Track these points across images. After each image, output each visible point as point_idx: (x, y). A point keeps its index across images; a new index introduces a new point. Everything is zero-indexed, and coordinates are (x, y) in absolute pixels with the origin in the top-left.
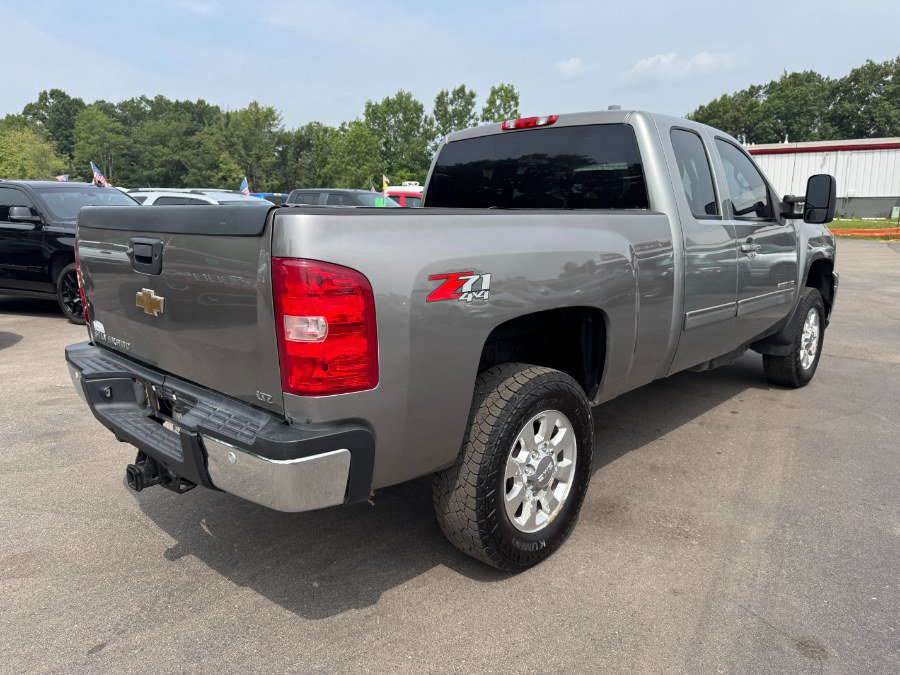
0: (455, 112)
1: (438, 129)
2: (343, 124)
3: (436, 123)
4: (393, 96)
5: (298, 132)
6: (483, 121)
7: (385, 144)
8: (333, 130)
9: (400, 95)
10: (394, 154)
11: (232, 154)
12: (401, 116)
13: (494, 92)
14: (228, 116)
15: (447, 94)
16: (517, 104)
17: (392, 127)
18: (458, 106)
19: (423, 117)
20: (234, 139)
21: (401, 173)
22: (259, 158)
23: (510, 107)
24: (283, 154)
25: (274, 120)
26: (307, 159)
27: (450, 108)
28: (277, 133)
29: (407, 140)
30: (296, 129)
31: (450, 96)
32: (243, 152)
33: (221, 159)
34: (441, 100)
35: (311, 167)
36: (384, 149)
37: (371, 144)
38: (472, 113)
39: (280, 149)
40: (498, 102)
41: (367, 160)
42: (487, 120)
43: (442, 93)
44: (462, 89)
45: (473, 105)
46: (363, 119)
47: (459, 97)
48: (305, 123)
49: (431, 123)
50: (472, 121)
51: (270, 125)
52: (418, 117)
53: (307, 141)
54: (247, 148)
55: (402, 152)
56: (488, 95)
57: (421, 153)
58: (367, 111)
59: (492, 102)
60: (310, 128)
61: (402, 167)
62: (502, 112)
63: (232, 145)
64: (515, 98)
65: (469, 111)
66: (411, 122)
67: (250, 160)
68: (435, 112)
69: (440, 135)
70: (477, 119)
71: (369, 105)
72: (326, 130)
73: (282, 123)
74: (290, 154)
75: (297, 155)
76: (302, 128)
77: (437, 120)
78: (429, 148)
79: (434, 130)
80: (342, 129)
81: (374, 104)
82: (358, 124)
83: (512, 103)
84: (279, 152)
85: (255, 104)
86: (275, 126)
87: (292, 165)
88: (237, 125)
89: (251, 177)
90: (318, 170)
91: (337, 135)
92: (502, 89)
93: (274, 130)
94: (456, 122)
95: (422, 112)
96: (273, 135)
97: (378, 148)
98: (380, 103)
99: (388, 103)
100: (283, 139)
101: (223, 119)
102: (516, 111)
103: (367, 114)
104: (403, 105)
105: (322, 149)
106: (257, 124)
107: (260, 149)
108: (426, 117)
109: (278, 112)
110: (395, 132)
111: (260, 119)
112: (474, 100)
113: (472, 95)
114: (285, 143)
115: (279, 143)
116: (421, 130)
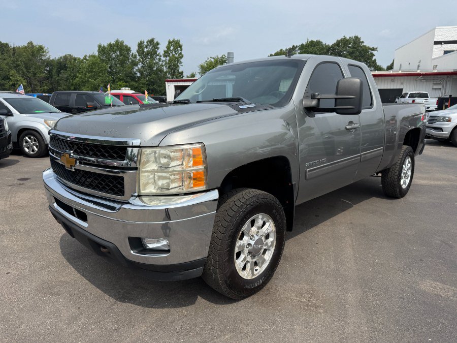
0: (148, 52)
1: (139, 60)
2: (86, 56)
3: (138, 57)
4: (113, 42)
5: (59, 59)
6: (164, 57)
7: (110, 67)
8: (79, 59)
9: (117, 42)
10: (115, 73)
11: (18, 71)
12: (118, 53)
13: (170, 42)
14: (14, 49)
15: (144, 42)
16: (181, 50)
17: (114, 58)
18: (150, 48)
19: (131, 54)
20: (19, 63)
21: (120, 83)
22: (35, 74)
23: (178, 51)
24: (50, 72)
25: (43, 52)
26: (64, 75)
27: (146, 50)
28: (46, 60)
29: (122, 66)
30: (57, 58)
31: (145, 43)
32: (25, 70)
33: (11, 74)
34: (140, 45)
35: (67, 79)
36: (109, 70)
37: (101, 67)
38: (158, 53)
39: (48, 69)
40: (172, 48)
41: (100, 76)
42: (166, 56)
43: (141, 42)
44: (152, 40)
45: (158, 48)
46: (97, 54)
47: (151, 45)
48: (62, 55)
49: (135, 57)
50: (158, 57)
52: (128, 54)
53: (65, 64)
54: (26, 68)
55: (120, 72)
56: (167, 43)
57: (131, 73)
58: (99, 49)
59: (168, 48)
60: (65, 57)
61: (120, 80)
62: (174, 53)
63: (18, 66)
64: (180, 47)
65: (157, 51)
66: (124, 56)
67: (30, 75)
68: (137, 51)
69: (140, 63)
70: (161, 56)
71: (100, 46)
72: (75, 59)
73: (49, 54)
74: (54, 72)
75: (59, 72)
76: (61, 58)
77: (139, 55)
78: (135, 70)
79: (137, 61)
80: (85, 58)
81: (102, 46)
82: (94, 56)
83: (179, 49)
84: (47, 70)
85: (31, 43)
86: (45, 56)
87: (56, 78)
88: (20, 55)
89: (30, 84)
90: (71, 81)
91: (82, 62)
92: (173, 41)
93: (44, 58)
94: (149, 57)
95: (130, 51)
96: (43, 61)
97: (106, 69)
98: (106, 45)
99: (110, 45)
100: (49, 63)
101: (11, 51)
102: (181, 53)
103: (99, 51)
104: (119, 47)
105: (73, 69)
106: (33, 54)
107: (35, 68)
108: (133, 54)
109: (46, 48)
110: (115, 61)
111: (34, 52)
112: (159, 46)
113: (158, 44)
114: (51, 65)
115: (47, 66)
116: (130, 61)
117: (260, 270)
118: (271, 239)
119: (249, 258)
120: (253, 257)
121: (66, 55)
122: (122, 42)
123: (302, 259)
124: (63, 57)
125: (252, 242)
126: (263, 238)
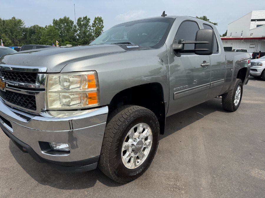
0: (84, 24)
1: (78, 29)
2: (46, 26)
3: (77, 27)
4: (62, 18)
5: (30, 28)
6: (92, 27)
7: (60, 33)
8: (43, 28)
9: (65, 18)
10: (64, 36)
11: (6, 35)
12: (66, 24)
13: (96, 19)
14: (4, 21)
15: (81, 18)
16: (103, 23)
17: (63, 28)
18: (85, 22)
19: (73, 25)
20: (7, 29)
21: (67, 42)
22: (16, 36)
23: (101, 24)
24: (25, 35)
25: (21, 23)
26: (34, 37)
27: (82, 23)
28: (23, 28)
29: (68, 32)
30: (30, 27)
31: (82, 19)
32: (10, 34)
33: (2, 36)
34: (79, 20)
35: (36, 39)
36: (60, 34)
37: (55, 33)
38: (89, 25)
39: (24, 33)
40: (97, 22)
41: (54, 38)
42: (94, 27)
44: (86, 17)
45: (89, 22)
46: (52, 25)
47: (85, 19)
48: (33, 25)
50: (89, 27)
51: (20, 25)
52: (72, 25)
53: (34, 31)
54: (11, 32)
55: (66, 36)
56: (94, 19)
57: (73, 36)
58: (54, 22)
59: (95, 22)
60: (34, 27)
61: (66, 40)
62: (98, 25)
63: (6, 31)
64: (102, 21)
65: (88, 24)
66: (69, 26)
67: (13, 37)
68: (77, 24)
69: (79, 31)
70: (90, 27)
71: (54, 20)
72: (40, 28)
73: (24, 25)
74: (28, 35)
75: (30, 36)
76: (32, 27)
77: (78, 26)
78: (75, 34)
79: (77, 29)
80: (46, 27)
81: (56, 20)
82: (51, 26)
83: (101, 22)
84: (24, 34)
85: (14, 18)
86: (22, 26)
87: (29, 39)
88: (7, 25)
89: (14, 42)
90: (38, 41)
91: (44, 29)
92: (98, 18)
93: (21, 27)
94: (84, 27)
95: (73, 24)
96: (21, 29)
97: (58, 34)
98: (58, 20)
99: (61, 20)
100: (25, 30)
101: (2, 22)
102: (102, 25)
103: (54, 23)
104: (66, 21)
105: (39, 34)
106: (15, 25)
107: (17, 33)
108: (74, 26)
109: (23, 21)
110: (64, 29)
111: (16, 23)
112: (90, 21)
113: (89, 19)
114: (26, 31)
115: (23, 31)
116: (73, 29)
117: (141, 162)
118: (149, 141)
119: (133, 154)
120: (136, 153)
121: (35, 26)
122: (69, 18)
123: (171, 152)
124: (33, 26)
125: (135, 143)
126: (143, 140)
